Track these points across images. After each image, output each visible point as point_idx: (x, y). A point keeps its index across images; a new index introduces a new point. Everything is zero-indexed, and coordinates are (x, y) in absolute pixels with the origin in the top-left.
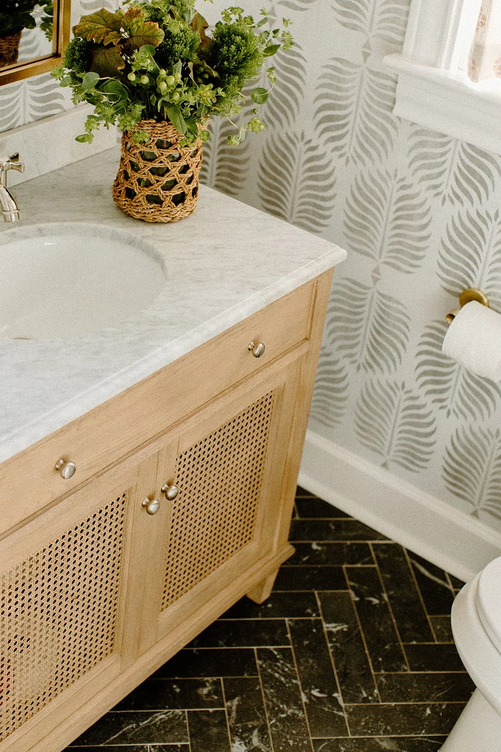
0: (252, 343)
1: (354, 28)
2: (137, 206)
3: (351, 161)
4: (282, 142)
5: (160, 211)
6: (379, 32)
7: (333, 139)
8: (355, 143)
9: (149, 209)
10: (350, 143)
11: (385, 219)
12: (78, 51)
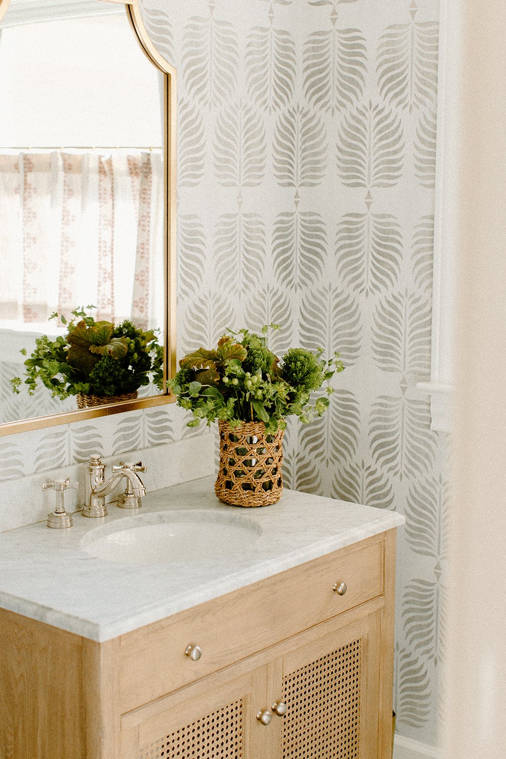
0: (336, 585)
1: (392, 370)
2: (235, 493)
3: (404, 476)
4: (347, 473)
5: (254, 495)
6: (412, 369)
7: (387, 461)
8: (405, 461)
9: (244, 494)
10: (401, 462)
11: (438, 519)
12: (185, 376)
